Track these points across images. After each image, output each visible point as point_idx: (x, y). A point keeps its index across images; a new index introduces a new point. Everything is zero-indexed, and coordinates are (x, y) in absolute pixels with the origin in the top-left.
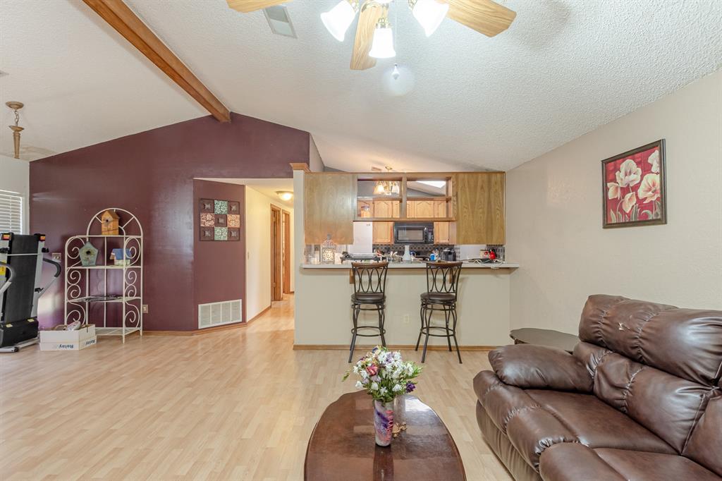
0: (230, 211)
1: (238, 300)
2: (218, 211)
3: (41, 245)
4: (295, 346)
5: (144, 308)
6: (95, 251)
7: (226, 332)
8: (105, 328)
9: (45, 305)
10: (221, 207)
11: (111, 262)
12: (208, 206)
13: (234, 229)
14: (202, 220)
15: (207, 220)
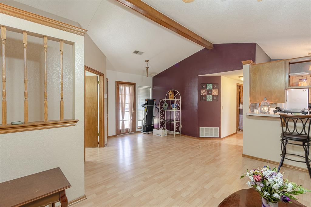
0: (214, 88)
1: (217, 128)
2: (208, 88)
3: (155, 102)
4: (243, 155)
5: (181, 126)
6: (167, 105)
7: (211, 141)
8: (170, 131)
9: (156, 121)
10: (210, 86)
11: (171, 109)
12: (204, 87)
13: (216, 96)
14: (201, 93)
15: (204, 92)
